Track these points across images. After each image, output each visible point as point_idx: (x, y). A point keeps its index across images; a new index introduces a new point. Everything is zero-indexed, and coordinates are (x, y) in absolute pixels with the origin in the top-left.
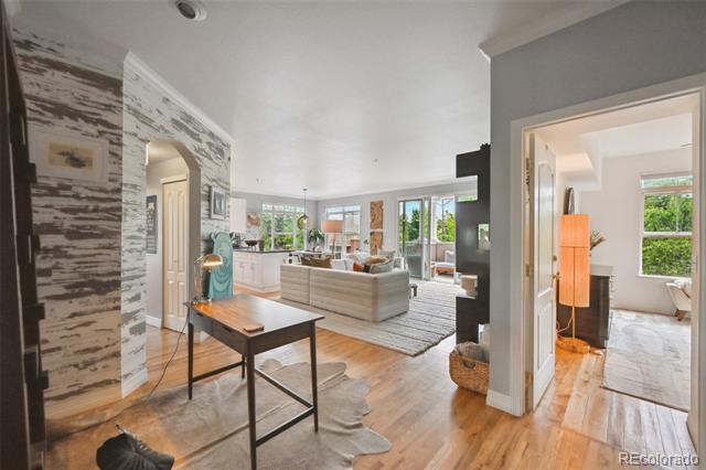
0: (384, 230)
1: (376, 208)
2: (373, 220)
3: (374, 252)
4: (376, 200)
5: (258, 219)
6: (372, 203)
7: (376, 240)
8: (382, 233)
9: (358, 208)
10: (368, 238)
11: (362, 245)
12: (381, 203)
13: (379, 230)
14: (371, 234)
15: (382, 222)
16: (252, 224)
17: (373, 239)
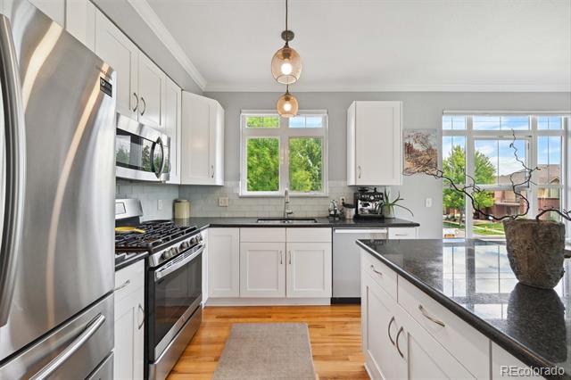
16: (418, 164)
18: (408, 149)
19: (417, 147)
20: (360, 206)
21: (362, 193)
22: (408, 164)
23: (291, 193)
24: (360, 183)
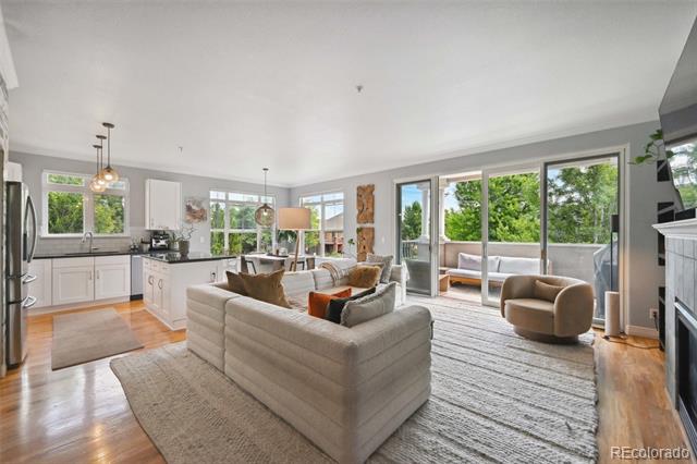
0: (376, 225)
1: (365, 195)
2: (361, 212)
3: (361, 257)
4: (365, 183)
5: (202, 210)
6: (359, 188)
7: (366, 239)
8: (373, 229)
9: (340, 196)
10: (354, 236)
11: (346, 247)
12: (371, 188)
13: (368, 225)
14: (359, 230)
15: (372, 214)
16: (195, 217)
17: (361, 238)
18: (189, 208)
19: (194, 207)
20: (154, 243)
21: (156, 235)
22: (188, 218)
23: (95, 235)
24: (154, 228)
